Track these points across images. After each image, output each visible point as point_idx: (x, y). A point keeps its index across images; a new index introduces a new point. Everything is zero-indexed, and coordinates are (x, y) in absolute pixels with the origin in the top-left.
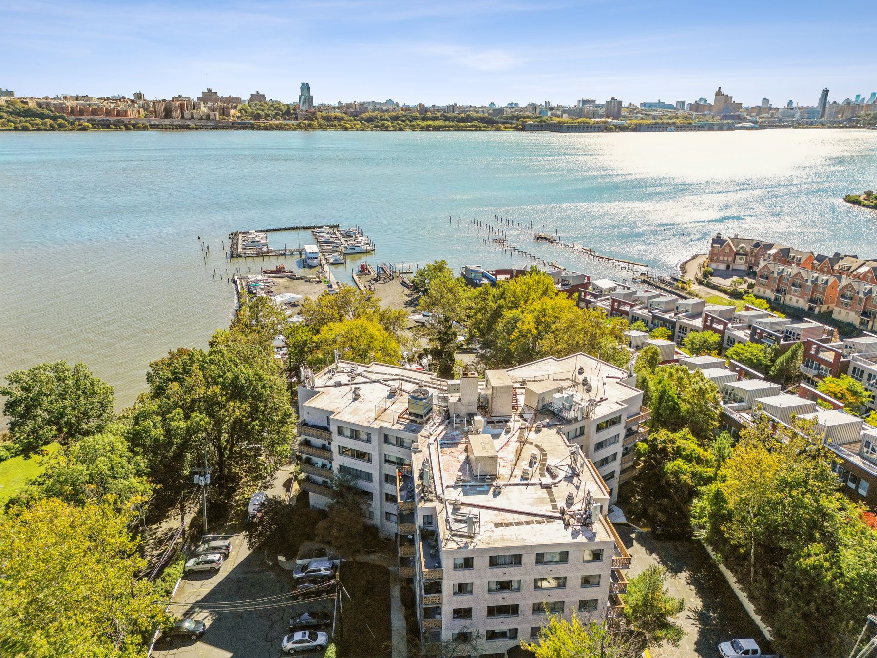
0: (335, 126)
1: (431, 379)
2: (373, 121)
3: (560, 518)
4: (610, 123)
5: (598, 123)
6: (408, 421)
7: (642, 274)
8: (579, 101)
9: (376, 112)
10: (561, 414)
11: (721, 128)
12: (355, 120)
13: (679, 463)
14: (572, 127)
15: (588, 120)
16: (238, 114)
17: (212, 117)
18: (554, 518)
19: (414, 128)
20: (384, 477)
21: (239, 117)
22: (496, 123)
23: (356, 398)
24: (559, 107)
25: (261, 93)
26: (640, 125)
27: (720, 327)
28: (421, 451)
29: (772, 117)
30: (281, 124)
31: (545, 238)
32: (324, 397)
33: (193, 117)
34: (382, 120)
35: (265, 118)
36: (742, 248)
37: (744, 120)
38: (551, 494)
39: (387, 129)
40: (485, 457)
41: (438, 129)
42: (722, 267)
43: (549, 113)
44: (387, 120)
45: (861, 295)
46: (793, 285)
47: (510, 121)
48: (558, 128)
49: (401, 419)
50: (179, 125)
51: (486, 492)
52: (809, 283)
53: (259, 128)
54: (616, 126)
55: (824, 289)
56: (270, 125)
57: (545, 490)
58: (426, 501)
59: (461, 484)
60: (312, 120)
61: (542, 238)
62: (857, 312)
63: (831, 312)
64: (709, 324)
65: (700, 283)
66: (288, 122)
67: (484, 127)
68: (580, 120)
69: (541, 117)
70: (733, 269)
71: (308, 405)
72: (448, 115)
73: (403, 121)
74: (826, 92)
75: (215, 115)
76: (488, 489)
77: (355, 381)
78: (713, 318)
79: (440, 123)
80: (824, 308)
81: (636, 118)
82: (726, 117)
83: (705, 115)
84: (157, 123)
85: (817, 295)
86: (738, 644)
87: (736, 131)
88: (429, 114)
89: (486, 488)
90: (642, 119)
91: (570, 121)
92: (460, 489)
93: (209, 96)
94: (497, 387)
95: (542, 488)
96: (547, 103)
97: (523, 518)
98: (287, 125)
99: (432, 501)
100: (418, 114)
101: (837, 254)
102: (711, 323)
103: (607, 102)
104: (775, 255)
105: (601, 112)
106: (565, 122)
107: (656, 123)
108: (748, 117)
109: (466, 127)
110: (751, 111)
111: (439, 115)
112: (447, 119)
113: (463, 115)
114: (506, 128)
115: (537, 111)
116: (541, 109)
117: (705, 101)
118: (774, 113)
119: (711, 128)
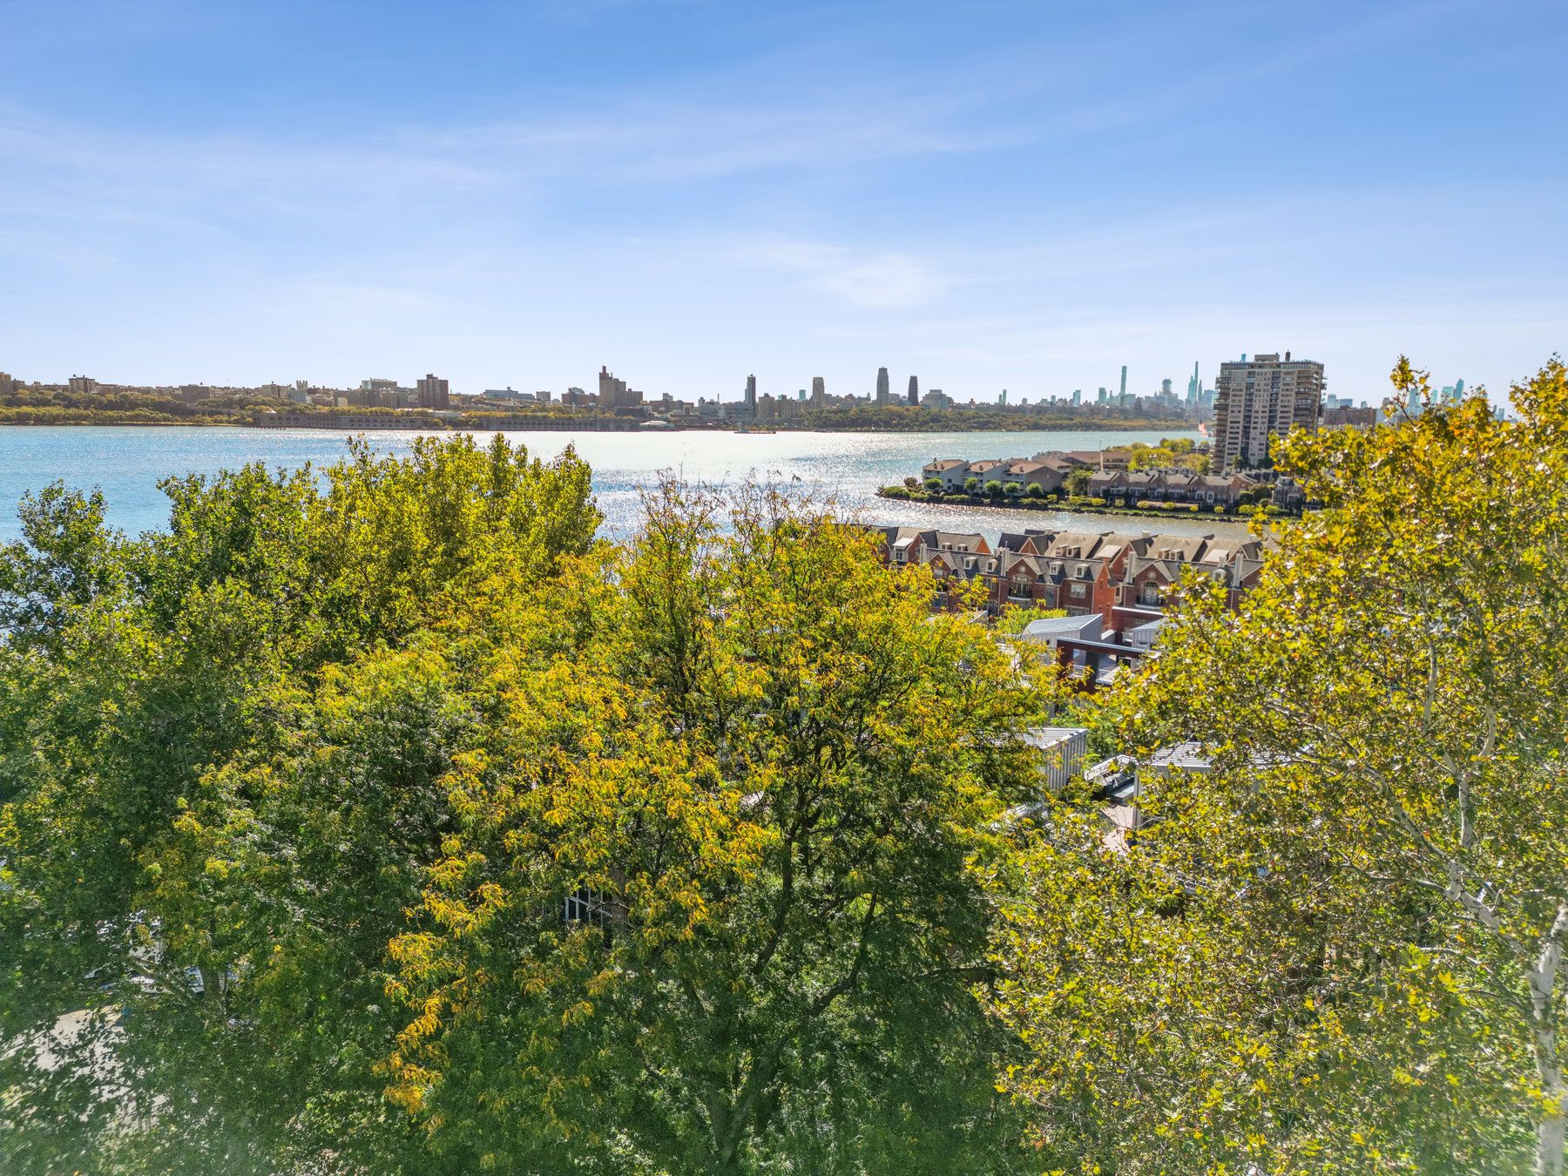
4: (431, 416)
5: (408, 414)
8: (365, 382)
14: (360, 420)
15: (391, 410)
22: (192, 413)
26: (487, 418)
29: (687, 415)
37: (652, 417)
41: (52, 421)
47: (224, 411)
48: (328, 422)
54: (444, 420)
67: (165, 419)
68: (373, 409)
69: (291, 404)
72: (74, 396)
74: (752, 381)
79: (55, 410)
81: (477, 409)
83: (590, 409)
88: (23, 394)
90: (488, 411)
91: (353, 409)
96: (302, 385)
103: (420, 382)
105: (412, 398)
106: (343, 413)
107: (514, 417)
108: (656, 414)
109: (121, 419)
110: (655, 404)
111: (50, 395)
112: (71, 403)
113: (111, 397)
114: (217, 423)
115: (283, 395)
116: (291, 392)
117: (582, 391)
118: (687, 410)
119: (604, 426)
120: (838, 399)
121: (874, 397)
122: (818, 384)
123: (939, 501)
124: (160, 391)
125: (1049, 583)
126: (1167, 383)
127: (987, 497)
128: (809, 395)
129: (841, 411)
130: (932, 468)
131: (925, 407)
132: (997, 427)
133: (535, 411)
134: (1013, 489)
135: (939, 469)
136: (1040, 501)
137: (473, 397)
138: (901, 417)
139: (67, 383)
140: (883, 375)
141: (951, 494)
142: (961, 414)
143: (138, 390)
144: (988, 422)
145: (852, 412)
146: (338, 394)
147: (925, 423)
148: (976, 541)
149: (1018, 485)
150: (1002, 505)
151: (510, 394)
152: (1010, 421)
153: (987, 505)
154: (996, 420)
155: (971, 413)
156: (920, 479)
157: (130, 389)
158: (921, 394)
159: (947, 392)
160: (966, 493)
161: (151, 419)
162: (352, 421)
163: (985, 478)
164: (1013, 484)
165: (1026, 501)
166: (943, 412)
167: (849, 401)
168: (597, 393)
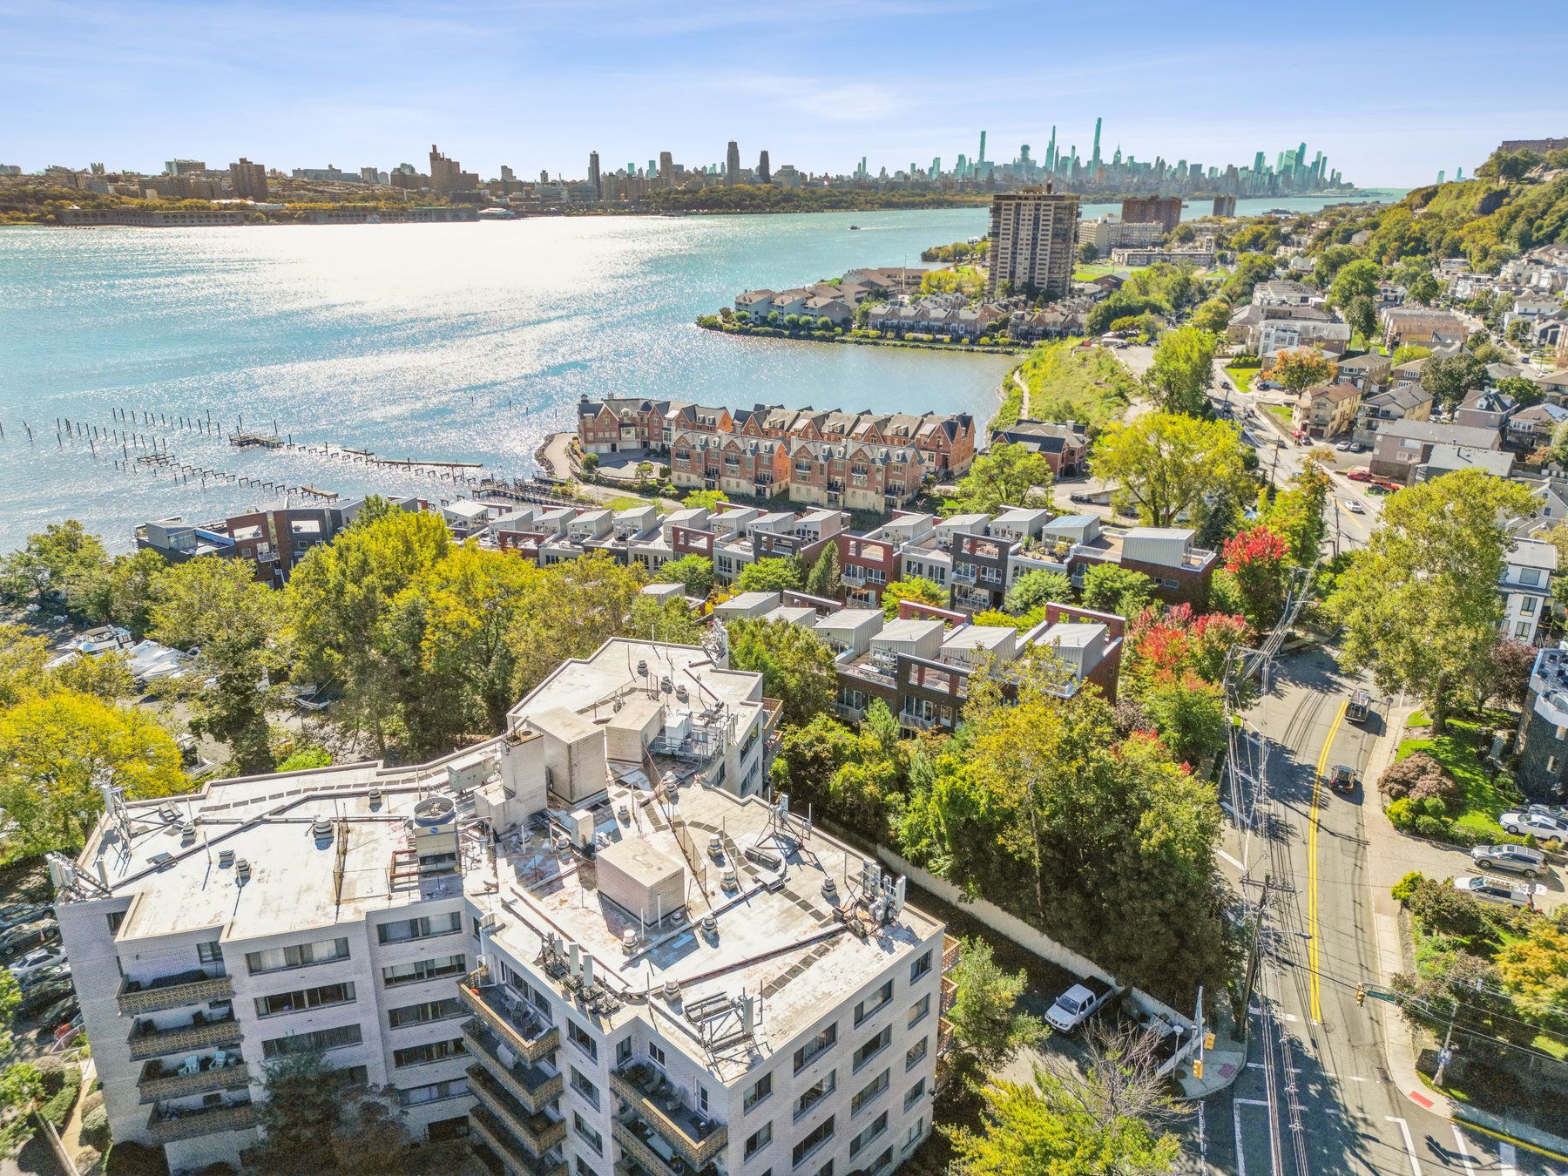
1: (379, 774)
3: (842, 930)
4: (252, 208)
5: (226, 207)
6: (416, 878)
7: (484, 482)
8: (169, 164)
10: (689, 755)
11: (456, 218)
13: (848, 768)
14: (175, 216)
15: (204, 202)
18: (833, 934)
20: (387, 1017)
23: (244, 875)
24: (129, 177)
26: (315, 210)
27: (702, 543)
28: (503, 926)
29: (528, 198)
31: (256, 441)
32: (150, 903)
36: (626, 414)
37: (490, 204)
38: (792, 896)
40: (665, 880)
42: (605, 448)
43: (111, 189)
45: (821, 461)
46: (727, 461)
47: (20, 206)
48: (143, 217)
49: (397, 880)
51: (692, 946)
52: (749, 455)
54: (266, 214)
55: (771, 459)
57: (777, 894)
58: (608, 1014)
59: (641, 951)
61: (248, 443)
62: (820, 486)
63: (787, 491)
64: (681, 543)
65: (587, 481)
68: (187, 202)
69: (94, 197)
70: (620, 452)
71: (129, 937)
74: (595, 158)
76: (689, 938)
77: (200, 841)
78: (687, 533)
80: (776, 489)
81: (301, 198)
82: (456, 199)
83: (423, 195)
85: (763, 471)
86: (1067, 1001)
87: (483, 222)
89: (686, 938)
90: (312, 200)
91: (164, 202)
92: (645, 962)
94: (577, 742)
95: (771, 893)
96: (99, 170)
97: (793, 959)
99: (617, 1009)
101: (758, 407)
102: (687, 541)
103: (233, 166)
104: (677, 419)
105: (226, 186)
106: (154, 206)
107: (342, 208)
108: (494, 198)
110: (493, 187)
114: (15, 220)
116: (88, 180)
117: (412, 170)
118: (528, 193)
119: (441, 217)
121: (725, 172)
122: (667, 155)
123: (747, 333)
126: (1025, 149)
127: (786, 328)
129: (690, 191)
130: (743, 300)
131: (777, 182)
132: (850, 206)
133: (364, 198)
134: (808, 322)
135: (748, 301)
136: (828, 334)
138: (752, 197)
140: (733, 150)
141: (757, 326)
142: (814, 192)
144: (840, 201)
145: (702, 192)
146: (143, 181)
147: (777, 203)
148: (722, 413)
149: (811, 319)
150: (798, 337)
151: (333, 176)
153: (785, 337)
155: (822, 191)
156: (733, 309)
158: (773, 170)
159: (799, 168)
160: (769, 325)
163: (785, 311)
164: (808, 317)
165: (818, 333)
166: (795, 190)
167: (698, 178)
168: (429, 174)
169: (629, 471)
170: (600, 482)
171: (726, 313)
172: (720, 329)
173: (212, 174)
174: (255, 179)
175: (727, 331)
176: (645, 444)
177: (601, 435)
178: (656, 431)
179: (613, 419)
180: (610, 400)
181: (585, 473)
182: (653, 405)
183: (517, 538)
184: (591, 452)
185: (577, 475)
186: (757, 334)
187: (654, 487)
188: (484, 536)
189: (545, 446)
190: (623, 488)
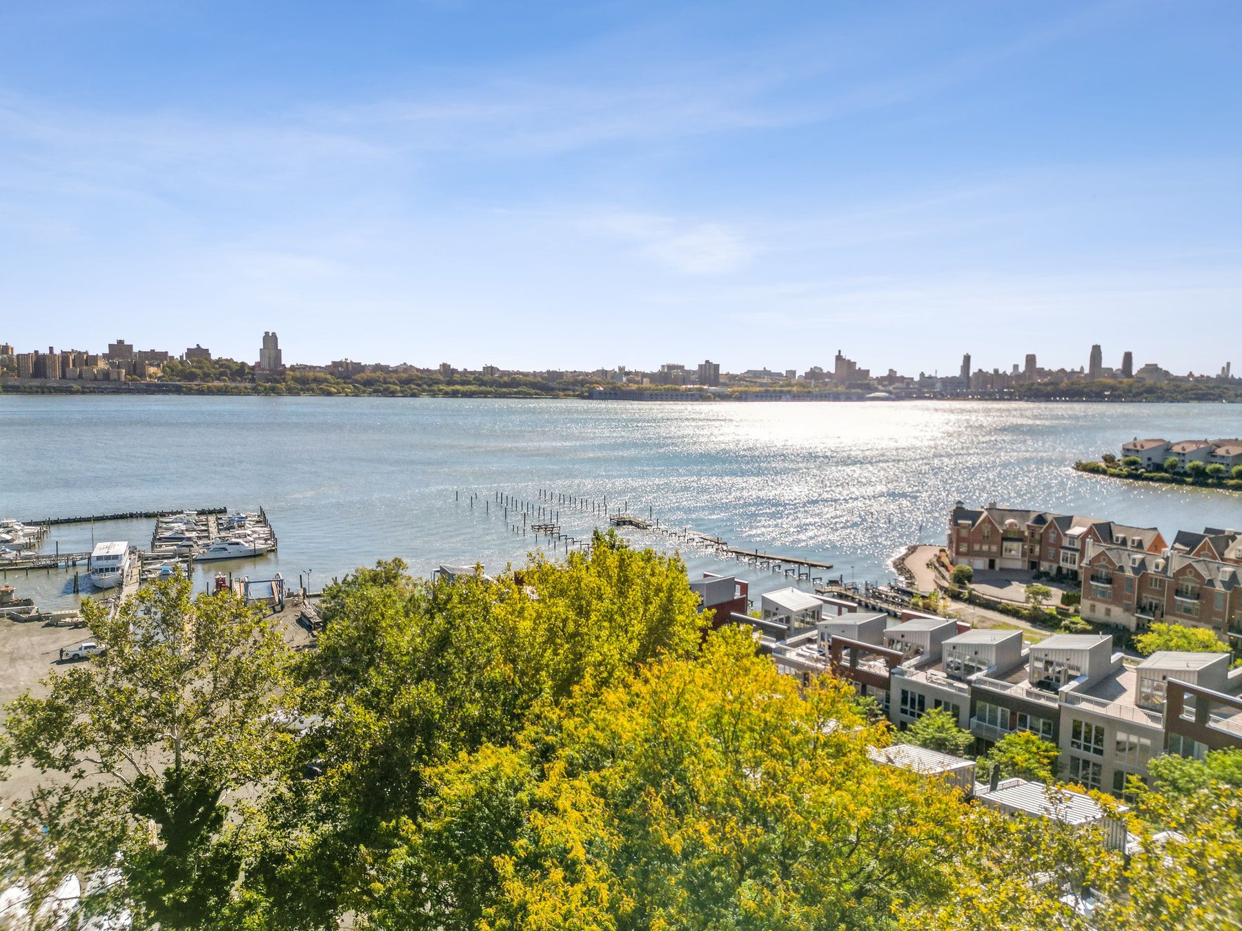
0: (313, 390)
2: (372, 385)
4: (706, 391)
5: (690, 390)
7: (831, 583)
8: (663, 366)
9: (378, 373)
11: (849, 398)
12: (345, 383)
14: (657, 395)
15: (677, 387)
16: (160, 374)
17: (113, 376)
19: (434, 394)
21: (159, 378)
22: (552, 389)
24: (637, 373)
25: (203, 347)
26: (746, 392)
29: (908, 388)
30: (227, 387)
31: (631, 523)
33: (80, 376)
34: (385, 382)
35: (202, 379)
36: (1012, 526)
37: (876, 390)
39: (393, 394)
41: (470, 395)
42: (981, 564)
43: (624, 379)
44: (394, 384)
46: (1179, 593)
47: (572, 388)
48: (637, 395)
50: (54, 388)
53: (189, 392)
54: (714, 394)
56: (208, 387)
60: (278, 382)
61: (624, 523)
65: (956, 597)
66: (238, 385)
67: (536, 394)
68: (666, 386)
69: (613, 383)
70: (1001, 569)
72: (485, 378)
73: (419, 385)
74: (967, 359)
75: (119, 374)
78: (1202, 698)
79: (473, 388)
81: (739, 386)
82: (850, 386)
83: (826, 384)
84: (17, 383)
88: (457, 377)
90: (746, 387)
91: (653, 386)
93: (119, 350)
96: (621, 369)
98: (236, 388)
100: (441, 378)
103: (700, 366)
104: (1085, 537)
105: (693, 377)
106: (646, 389)
107: (767, 391)
108: (880, 387)
109: (510, 394)
110: (881, 380)
111: (471, 378)
112: (483, 383)
113: (506, 379)
114: (567, 396)
115: (609, 377)
116: (614, 374)
117: (821, 370)
118: (908, 384)
119: (836, 397)
120: (1050, 373)
121: (1087, 371)
122: (1031, 359)
123: (1138, 477)
124: (535, 374)
125: (1219, 588)
127: (1189, 476)
128: (1022, 369)
129: (1051, 384)
130: (1131, 447)
131: (1139, 379)
132: (1217, 398)
133: (782, 386)
134: (1218, 471)
135: (1139, 448)
137: (737, 376)
138: (1113, 388)
139: (481, 370)
140: (1096, 352)
141: (1150, 472)
142: (1179, 387)
143: (522, 373)
144: (1207, 394)
145: (1062, 385)
146: (644, 375)
147: (1139, 394)
148: (1152, 535)
149: (1222, 467)
150: (1207, 485)
151: (766, 373)
152: (1232, 393)
153: (1187, 484)
154: (1217, 391)
155: (1188, 386)
156: (1119, 456)
157: (518, 373)
158: (1136, 368)
159: (1163, 366)
160: (1166, 471)
161: (529, 394)
162: (651, 395)
163: (1187, 458)
164: (1217, 466)
165: (1232, 482)
166: (1159, 384)
167: (1060, 374)
168: (833, 371)
169: (1016, 593)
170: (972, 600)
171: (1109, 459)
172: (1104, 472)
173: (689, 372)
174: (712, 372)
175: (1112, 475)
176: (1034, 565)
177: (977, 547)
178: (1052, 551)
179: (994, 530)
180: (992, 508)
181: (956, 588)
182: (1049, 519)
183: (857, 652)
184: (964, 565)
185: (946, 590)
186: (1151, 479)
187: (1052, 617)
188: (810, 641)
189: (907, 555)
190: (1006, 611)
